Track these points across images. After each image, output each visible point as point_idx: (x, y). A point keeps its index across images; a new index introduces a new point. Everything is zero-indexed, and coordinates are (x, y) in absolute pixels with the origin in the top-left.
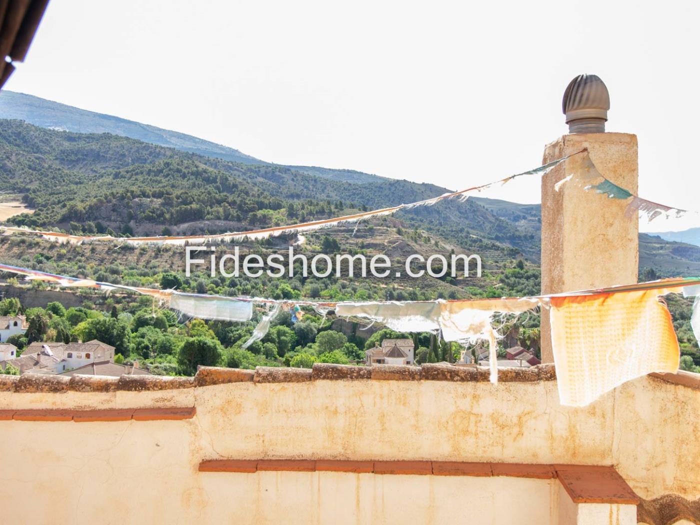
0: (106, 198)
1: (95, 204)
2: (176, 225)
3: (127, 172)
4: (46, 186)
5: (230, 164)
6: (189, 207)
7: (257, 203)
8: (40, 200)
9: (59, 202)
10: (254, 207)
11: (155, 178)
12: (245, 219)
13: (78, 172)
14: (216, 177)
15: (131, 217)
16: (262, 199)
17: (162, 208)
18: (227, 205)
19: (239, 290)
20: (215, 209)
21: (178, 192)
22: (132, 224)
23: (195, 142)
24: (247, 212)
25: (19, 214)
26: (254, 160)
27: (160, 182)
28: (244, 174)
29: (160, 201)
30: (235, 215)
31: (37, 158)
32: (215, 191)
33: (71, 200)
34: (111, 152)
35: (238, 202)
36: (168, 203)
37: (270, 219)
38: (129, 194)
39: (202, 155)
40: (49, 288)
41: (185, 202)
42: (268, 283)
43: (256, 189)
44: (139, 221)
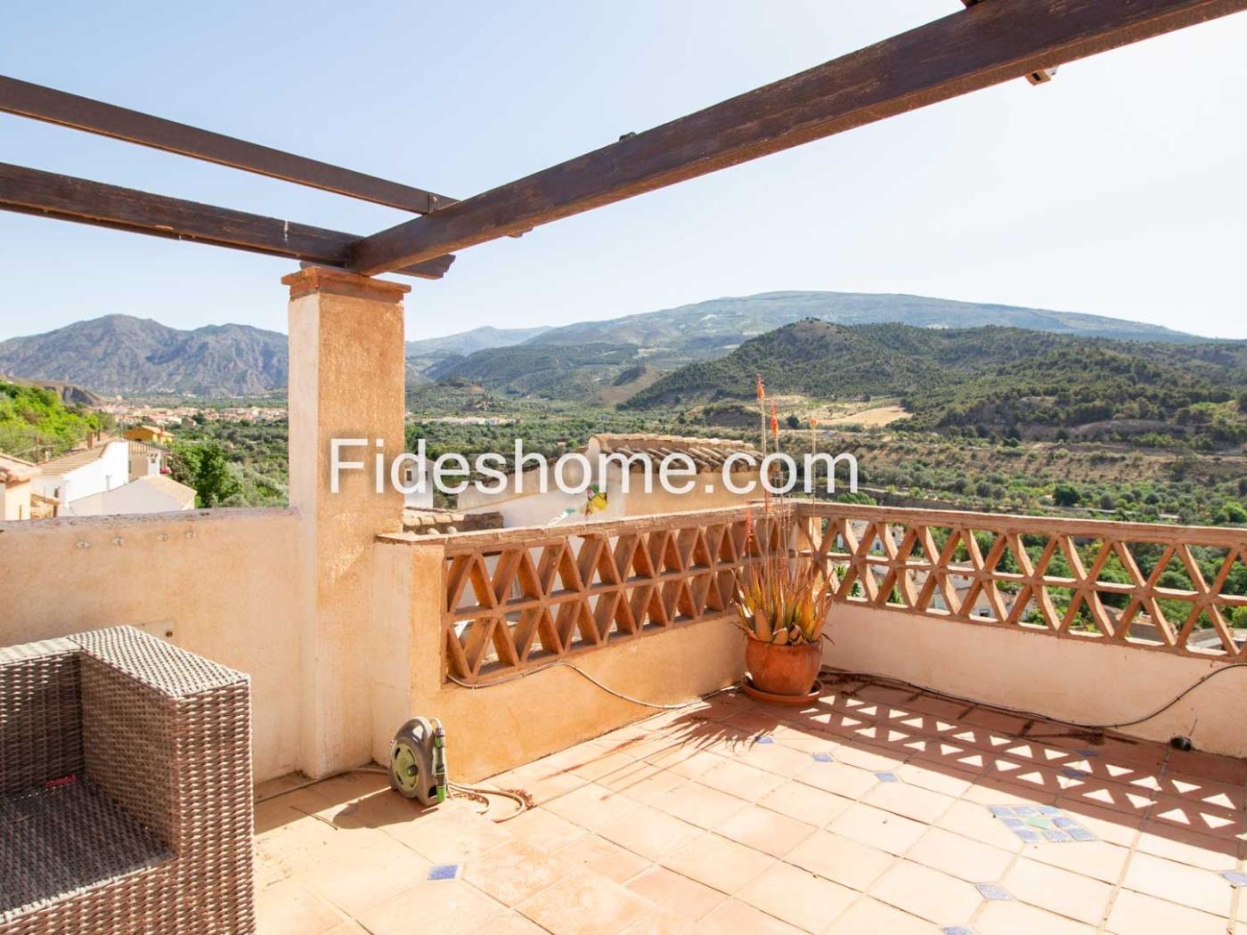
0: (988, 399)
1: (977, 406)
2: (1073, 426)
3: (1014, 367)
4: (925, 388)
5: (1151, 347)
6: (1090, 405)
7: (1190, 395)
8: (917, 404)
9: (938, 405)
10: (1185, 401)
11: (1048, 372)
12: (1171, 417)
13: (957, 370)
14: (1130, 365)
15: (1017, 419)
16: (1197, 389)
17: (1057, 408)
18: (1144, 400)
19: (1160, 507)
20: (1127, 405)
21: (1075, 388)
22: (1019, 426)
23: (1103, 323)
24: (1173, 408)
25: (897, 418)
26: (1187, 337)
27: (1053, 376)
28: (1172, 357)
29: (1051, 400)
30: (1156, 411)
31: (915, 360)
32: (1128, 382)
33: (949, 402)
34: (993, 347)
35: (1161, 396)
36: (1063, 401)
37: (1211, 415)
38: (1015, 393)
39: (1109, 338)
40: (926, 497)
41: (1086, 400)
42: (1206, 500)
43: (1189, 377)
44: (1027, 423)
